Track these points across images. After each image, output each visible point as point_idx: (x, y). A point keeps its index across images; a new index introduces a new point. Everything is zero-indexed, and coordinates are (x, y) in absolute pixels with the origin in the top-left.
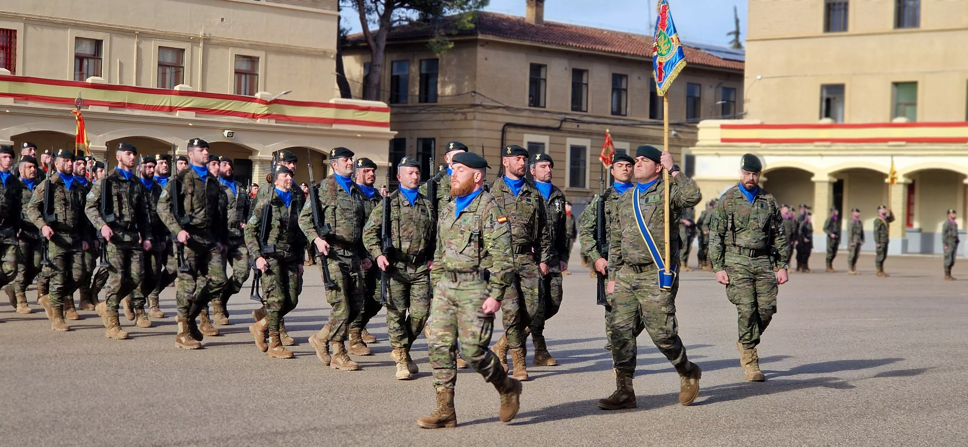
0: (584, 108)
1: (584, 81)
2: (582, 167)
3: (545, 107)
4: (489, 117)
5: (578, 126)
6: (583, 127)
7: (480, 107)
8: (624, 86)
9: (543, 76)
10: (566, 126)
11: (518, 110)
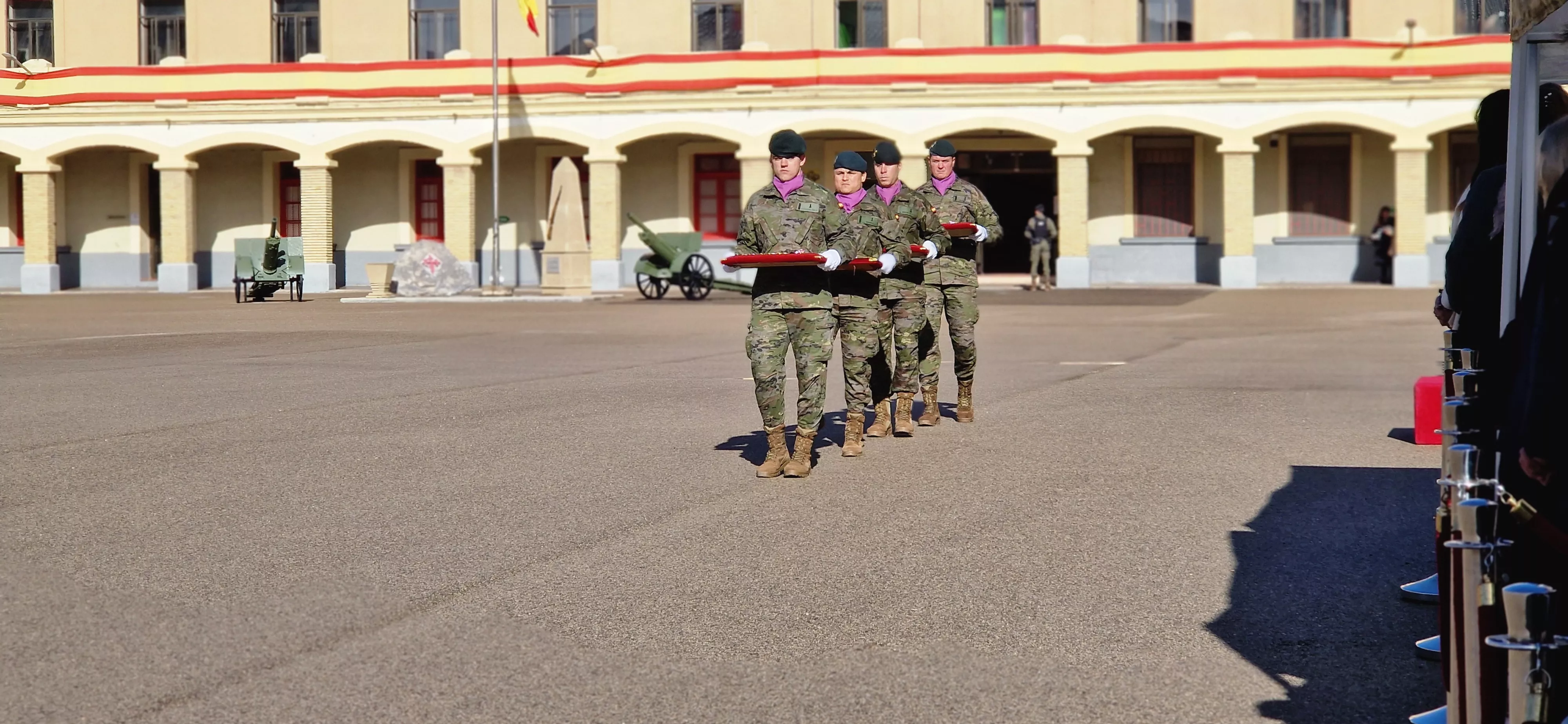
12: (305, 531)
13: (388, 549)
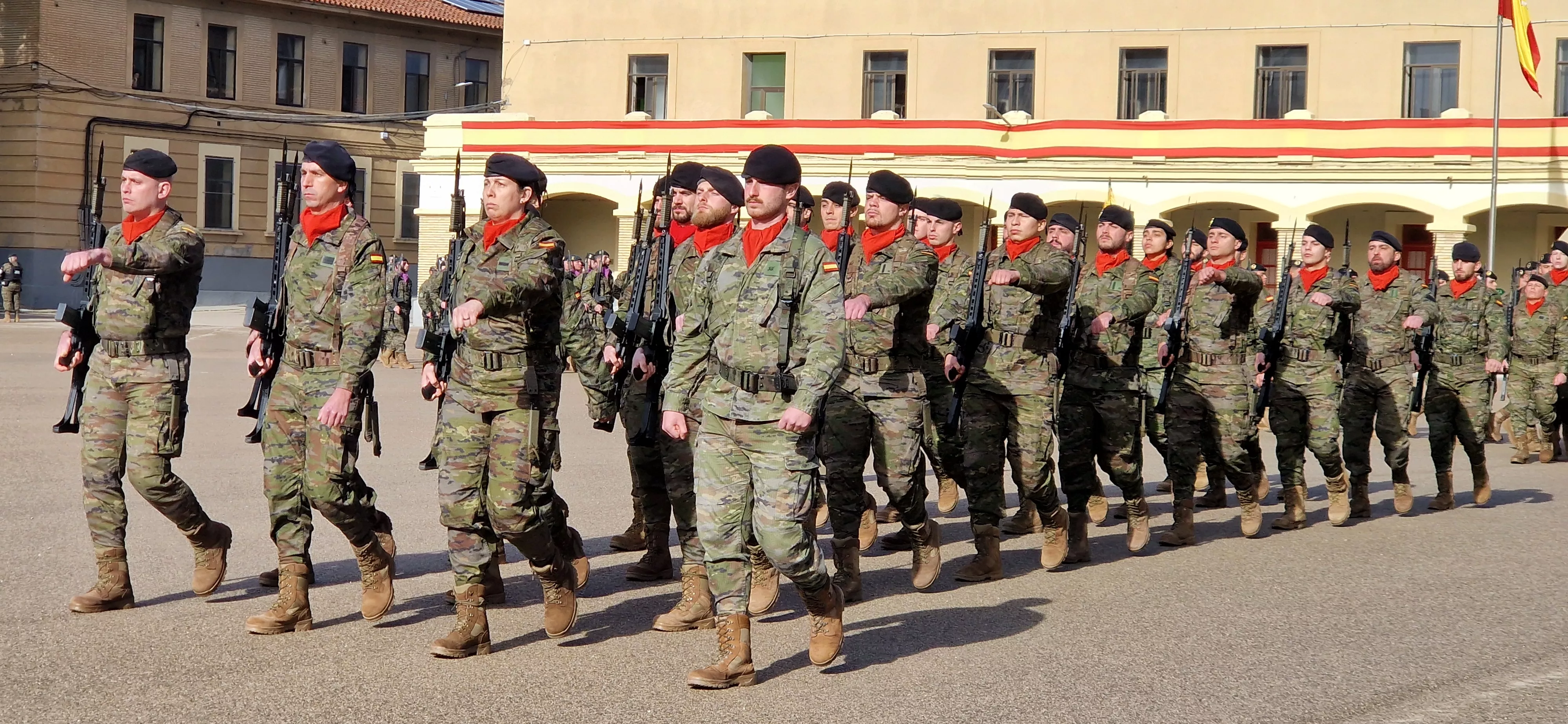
0: (229, 93)
1: (230, 47)
2: (225, 194)
3: (161, 91)
4: (62, 106)
5: (219, 124)
6: (226, 125)
7: (46, 89)
8: (298, 56)
9: (157, 37)
10: (199, 123)
11: (113, 95)
12: (1265, 612)
13: (1353, 637)
